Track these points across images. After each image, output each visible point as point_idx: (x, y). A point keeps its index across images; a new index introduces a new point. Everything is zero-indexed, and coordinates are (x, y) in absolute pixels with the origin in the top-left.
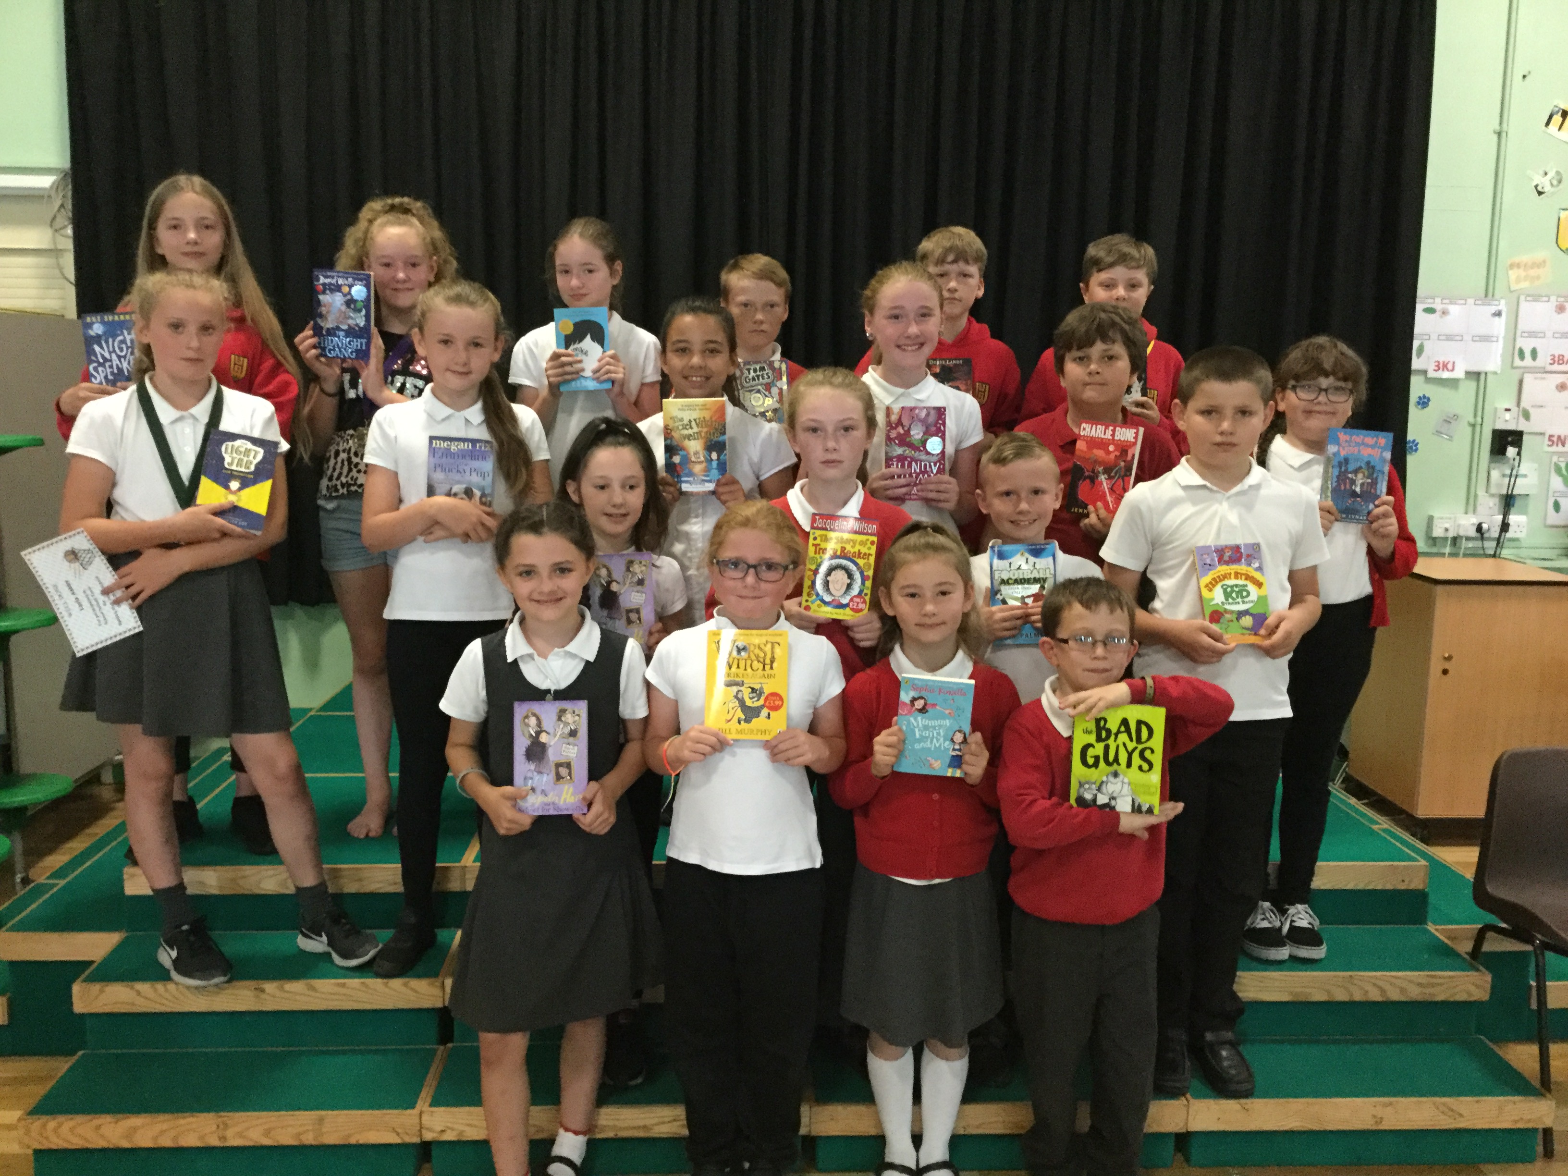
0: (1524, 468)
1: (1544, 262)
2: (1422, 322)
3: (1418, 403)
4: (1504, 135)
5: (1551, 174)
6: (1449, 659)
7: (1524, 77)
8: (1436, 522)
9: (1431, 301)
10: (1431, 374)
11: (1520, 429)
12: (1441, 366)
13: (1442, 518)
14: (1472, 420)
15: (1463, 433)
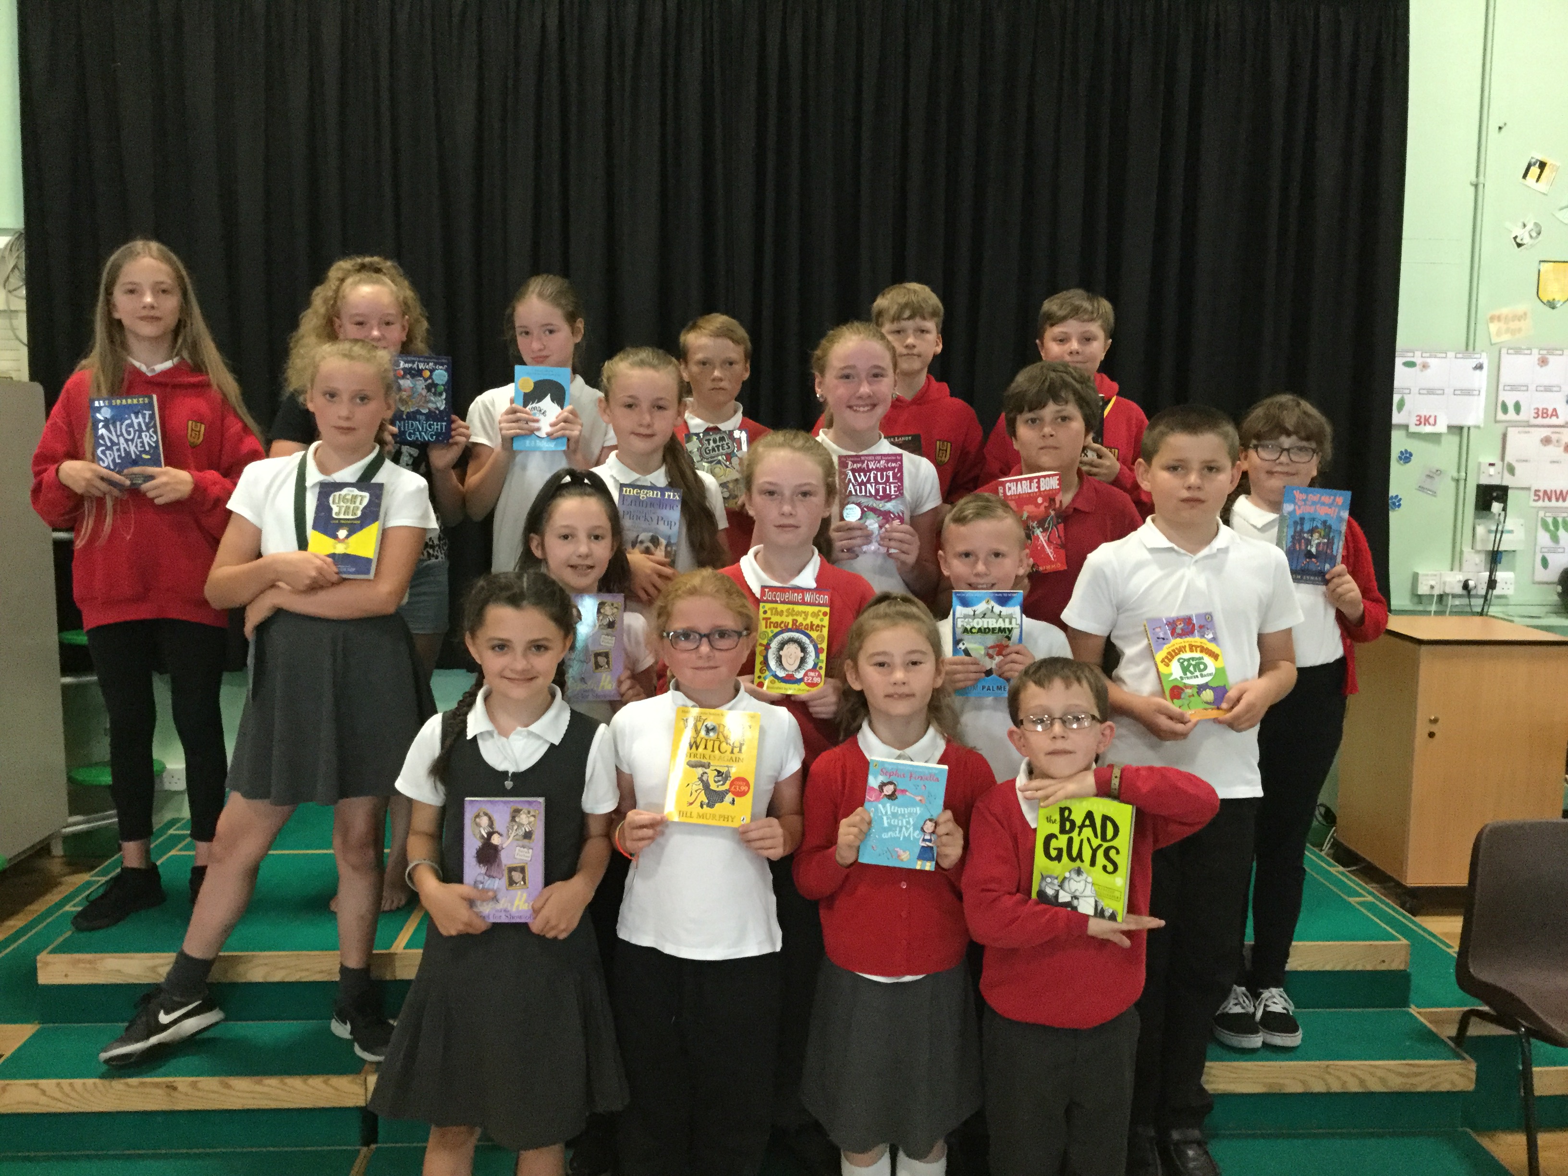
0: (1510, 524)
1: (1525, 314)
2: (1402, 376)
3: (1400, 458)
4: (1481, 186)
5: (1530, 226)
6: (1435, 721)
7: (1500, 128)
8: (1420, 579)
9: (1411, 354)
10: (1413, 429)
11: (1504, 483)
12: (1423, 420)
13: (1427, 575)
14: (1455, 475)
15: (1446, 487)
